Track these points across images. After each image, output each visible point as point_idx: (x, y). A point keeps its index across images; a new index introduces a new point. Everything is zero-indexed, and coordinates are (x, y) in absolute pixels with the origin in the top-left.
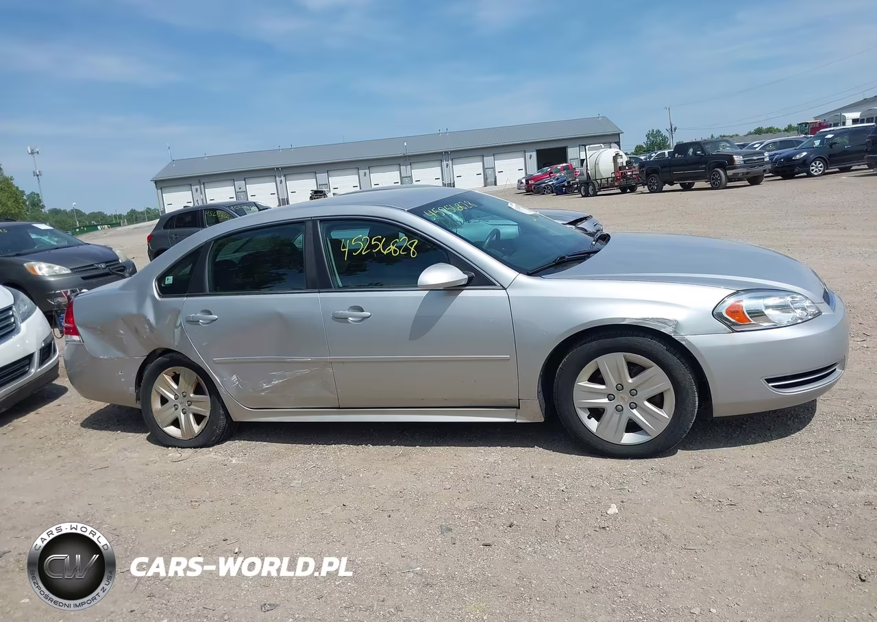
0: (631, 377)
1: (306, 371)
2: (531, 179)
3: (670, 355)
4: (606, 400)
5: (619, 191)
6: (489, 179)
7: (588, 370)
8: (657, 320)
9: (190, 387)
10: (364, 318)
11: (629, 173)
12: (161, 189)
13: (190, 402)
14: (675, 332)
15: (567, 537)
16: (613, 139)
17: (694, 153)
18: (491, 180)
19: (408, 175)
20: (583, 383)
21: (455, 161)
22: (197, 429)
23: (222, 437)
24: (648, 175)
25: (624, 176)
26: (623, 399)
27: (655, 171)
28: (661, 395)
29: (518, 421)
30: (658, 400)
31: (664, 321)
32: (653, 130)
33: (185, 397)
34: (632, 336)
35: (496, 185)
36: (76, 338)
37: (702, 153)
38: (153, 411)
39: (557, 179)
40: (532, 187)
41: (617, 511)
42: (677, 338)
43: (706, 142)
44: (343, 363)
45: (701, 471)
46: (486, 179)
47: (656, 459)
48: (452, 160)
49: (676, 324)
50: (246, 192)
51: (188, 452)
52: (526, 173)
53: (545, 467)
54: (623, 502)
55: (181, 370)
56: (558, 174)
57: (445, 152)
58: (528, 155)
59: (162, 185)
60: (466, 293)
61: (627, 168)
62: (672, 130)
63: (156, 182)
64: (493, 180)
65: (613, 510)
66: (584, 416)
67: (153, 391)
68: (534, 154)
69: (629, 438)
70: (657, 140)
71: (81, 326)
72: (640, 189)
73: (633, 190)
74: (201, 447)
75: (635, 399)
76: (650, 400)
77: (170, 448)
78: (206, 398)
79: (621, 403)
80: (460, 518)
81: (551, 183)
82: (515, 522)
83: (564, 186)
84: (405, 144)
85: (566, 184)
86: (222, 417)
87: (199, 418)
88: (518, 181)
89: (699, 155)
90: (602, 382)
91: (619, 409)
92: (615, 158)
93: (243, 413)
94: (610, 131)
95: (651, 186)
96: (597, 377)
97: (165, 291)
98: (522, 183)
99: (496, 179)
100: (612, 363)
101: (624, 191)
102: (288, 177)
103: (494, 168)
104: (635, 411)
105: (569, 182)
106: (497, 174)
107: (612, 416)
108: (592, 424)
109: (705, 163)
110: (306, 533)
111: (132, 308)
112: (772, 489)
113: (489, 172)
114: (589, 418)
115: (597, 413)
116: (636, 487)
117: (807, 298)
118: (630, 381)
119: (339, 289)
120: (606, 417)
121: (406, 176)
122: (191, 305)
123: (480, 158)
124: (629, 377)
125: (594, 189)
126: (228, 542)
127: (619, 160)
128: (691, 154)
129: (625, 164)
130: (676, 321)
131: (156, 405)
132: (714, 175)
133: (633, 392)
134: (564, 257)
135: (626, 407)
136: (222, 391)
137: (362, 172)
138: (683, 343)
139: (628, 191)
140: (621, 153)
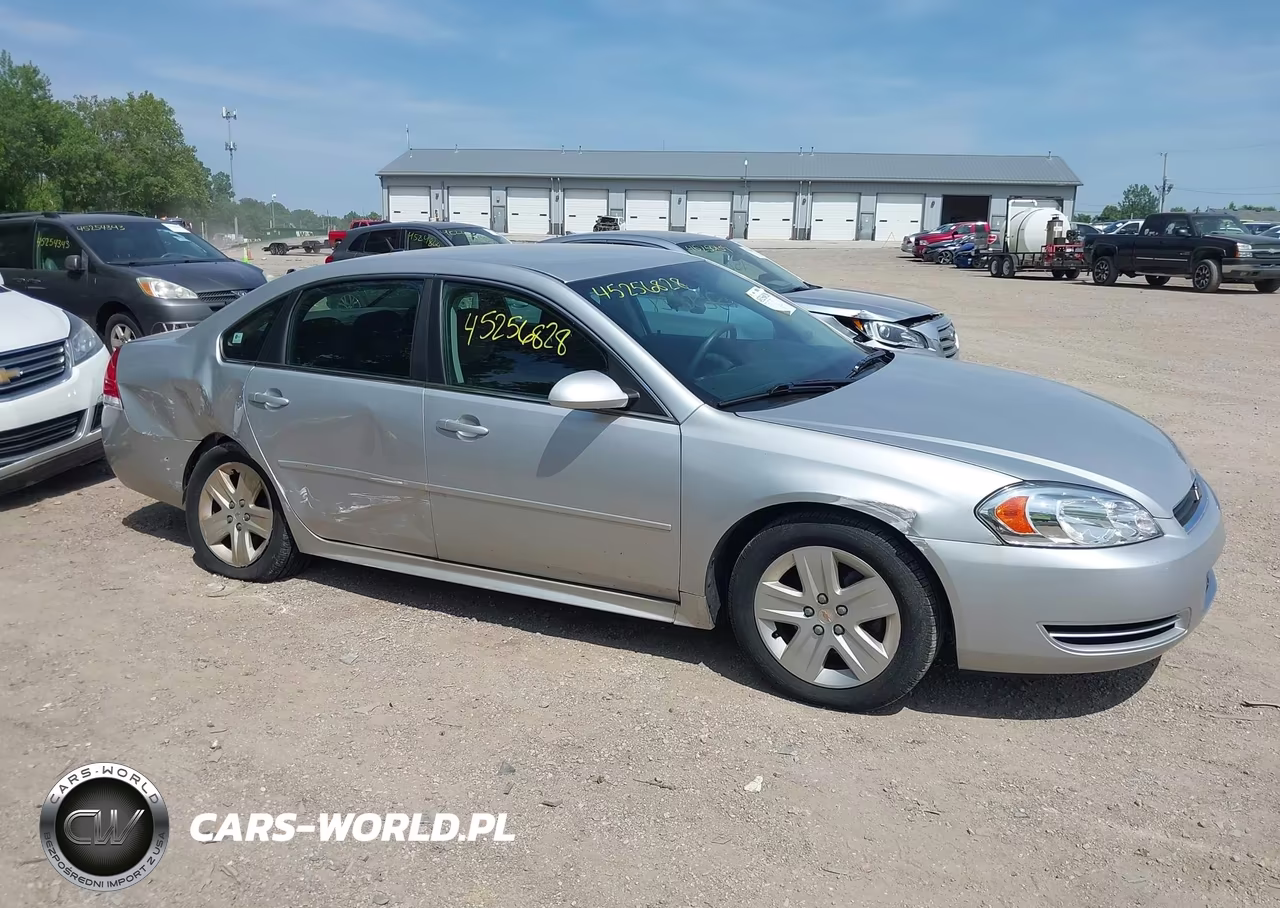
0: (843, 586)
1: (396, 499)
2: (924, 239)
3: (900, 564)
4: (801, 615)
5: (1050, 275)
6: (865, 230)
7: (781, 565)
8: (888, 507)
9: (250, 493)
10: (481, 435)
11: (1069, 250)
12: (388, 188)
13: (249, 516)
14: (911, 530)
15: (667, 815)
16: (1057, 193)
17: (1176, 231)
18: (867, 231)
19: (743, 210)
20: (771, 582)
21: (817, 196)
22: (252, 553)
23: (285, 572)
24: (1096, 257)
25: (1060, 253)
26: (826, 617)
27: (1110, 252)
28: (883, 621)
29: (676, 623)
30: (877, 629)
31: (896, 510)
32: (1136, 185)
33: (242, 506)
34: (848, 524)
35: (873, 239)
36: (116, 401)
37: (1189, 232)
38: (200, 519)
39: (963, 244)
40: (924, 251)
41: (759, 789)
42: (912, 539)
43: (1198, 216)
44: (444, 495)
45: (918, 749)
46: (859, 229)
47: (863, 717)
48: (812, 194)
49: (915, 520)
50: (505, 207)
51: (236, 584)
52: (922, 228)
53: (696, 698)
54: (775, 775)
55: (241, 467)
56: (965, 237)
57: (804, 182)
58: (929, 200)
59: (391, 182)
60: (625, 422)
61: (1067, 241)
62: (1166, 188)
63: (382, 178)
64: (871, 232)
65: (755, 786)
66: (767, 632)
67: (204, 492)
68: (939, 201)
69: (827, 677)
70: (1139, 202)
71: (122, 384)
72: (1082, 276)
73: (1072, 275)
74: (254, 581)
75: (842, 620)
76: (865, 626)
77: (215, 575)
78: (268, 513)
79: (822, 623)
80: (536, 756)
81: (953, 248)
82: (607, 777)
83: (970, 256)
84: (746, 163)
85: (973, 254)
86: (284, 544)
87: (257, 540)
88: (905, 238)
89: (1183, 235)
90: (798, 586)
91: (818, 632)
92: (1051, 225)
93: (313, 544)
94: (1063, 180)
95: (1098, 273)
96: (792, 579)
97: (230, 353)
98: (910, 242)
99: (874, 230)
100: (816, 561)
101: (1057, 277)
102: (568, 193)
103: (873, 214)
104: (840, 639)
105: (977, 251)
106: (878, 223)
107: (807, 639)
108: (778, 647)
109: (1191, 249)
110: (319, 736)
111: (186, 372)
112: (1007, 799)
113: (866, 219)
114: (774, 636)
115: (786, 631)
116: (809, 755)
117: (1142, 508)
118: (839, 591)
119: (454, 386)
120: (798, 639)
121: (739, 210)
122: (260, 377)
123: (856, 197)
124: (838, 586)
125: (1011, 267)
126: (213, 730)
127: (1057, 229)
128: (1170, 232)
129: (1064, 236)
130: (915, 513)
131: (206, 512)
132: (1201, 269)
133: (842, 609)
134: (786, 387)
135: (828, 631)
136: (286, 506)
137: (675, 197)
138: (921, 548)
139: (1065, 276)
140: (1062, 217)
